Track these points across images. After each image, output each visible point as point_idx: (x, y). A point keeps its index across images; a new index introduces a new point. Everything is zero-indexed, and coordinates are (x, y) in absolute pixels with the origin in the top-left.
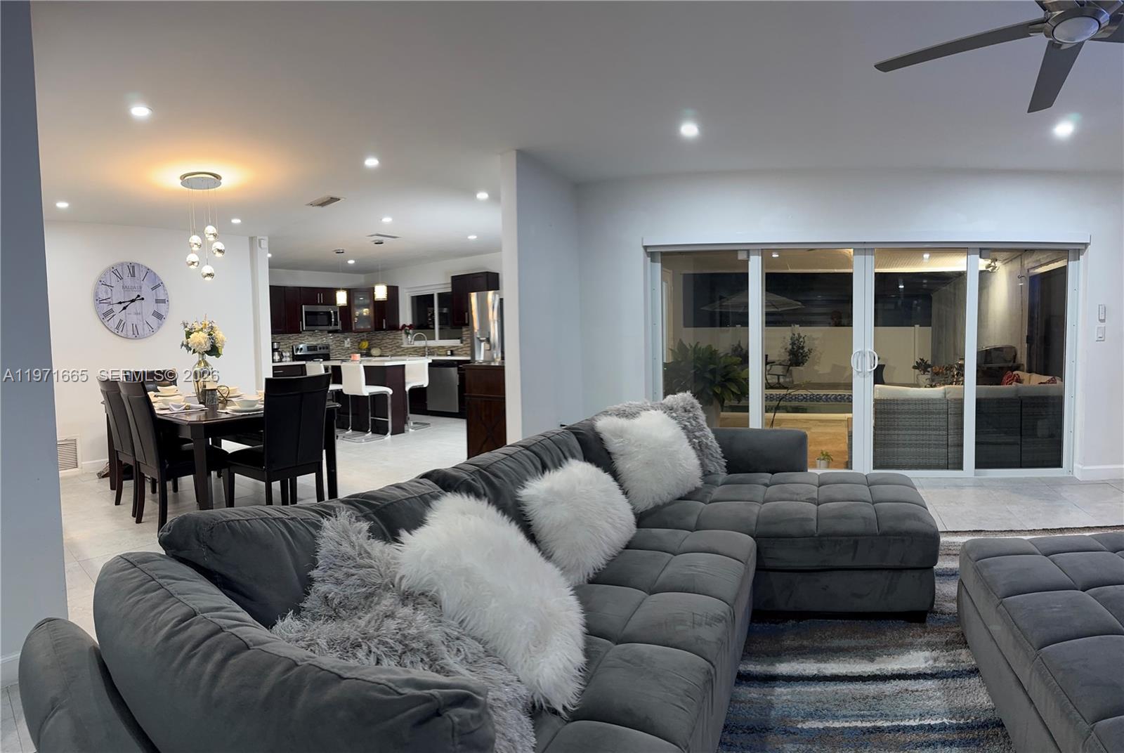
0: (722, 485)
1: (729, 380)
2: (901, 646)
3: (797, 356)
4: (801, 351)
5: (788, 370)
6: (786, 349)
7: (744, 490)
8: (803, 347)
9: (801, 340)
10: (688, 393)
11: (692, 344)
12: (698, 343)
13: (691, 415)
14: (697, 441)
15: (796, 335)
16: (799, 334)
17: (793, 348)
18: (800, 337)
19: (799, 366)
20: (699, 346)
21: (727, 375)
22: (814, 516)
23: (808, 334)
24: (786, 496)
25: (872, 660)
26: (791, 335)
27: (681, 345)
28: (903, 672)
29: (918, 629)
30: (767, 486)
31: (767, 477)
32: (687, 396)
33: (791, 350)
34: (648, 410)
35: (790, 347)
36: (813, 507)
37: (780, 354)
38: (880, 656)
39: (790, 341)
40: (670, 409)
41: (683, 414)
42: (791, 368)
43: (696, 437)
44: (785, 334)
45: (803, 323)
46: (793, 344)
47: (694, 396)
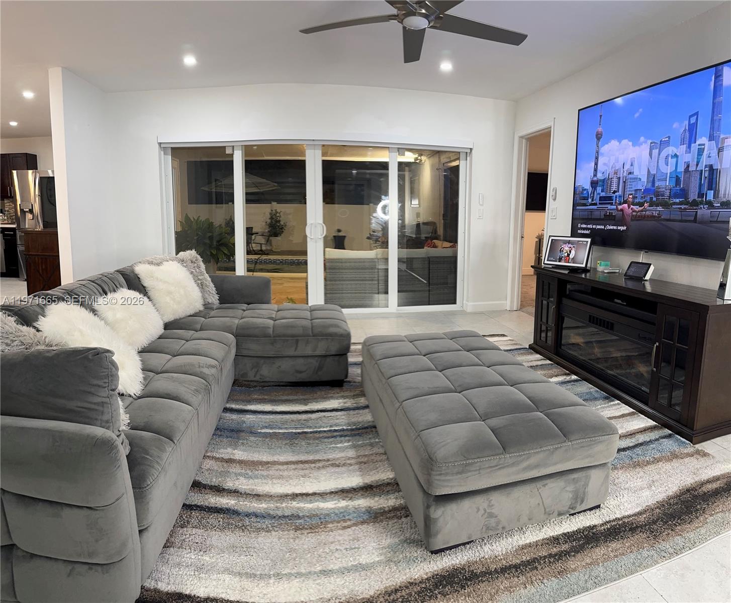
0: (216, 309)
1: (222, 245)
2: (324, 398)
3: (275, 228)
4: (278, 224)
5: (268, 239)
6: (266, 223)
7: (230, 312)
8: (279, 221)
9: (278, 215)
10: (194, 251)
11: (195, 217)
12: (199, 216)
13: (196, 265)
14: (200, 282)
15: (274, 211)
16: (276, 210)
17: (272, 222)
18: (277, 212)
19: (277, 236)
20: (200, 219)
21: (220, 241)
22: (271, 327)
23: (283, 210)
24: (256, 315)
25: (306, 405)
26: (270, 211)
27: (187, 218)
28: (324, 409)
29: (337, 390)
30: (244, 311)
31: (245, 306)
32: (193, 252)
33: (270, 224)
34: (168, 261)
35: (269, 221)
36: (272, 322)
37: (260, 226)
38: (311, 402)
39: (269, 216)
40: (182, 261)
41: (190, 264)
42: (271, 238)
43: (199, 279)
44: (264, 211)
45: (279, 201)
46: (271, 218)
47: (197, 253)
